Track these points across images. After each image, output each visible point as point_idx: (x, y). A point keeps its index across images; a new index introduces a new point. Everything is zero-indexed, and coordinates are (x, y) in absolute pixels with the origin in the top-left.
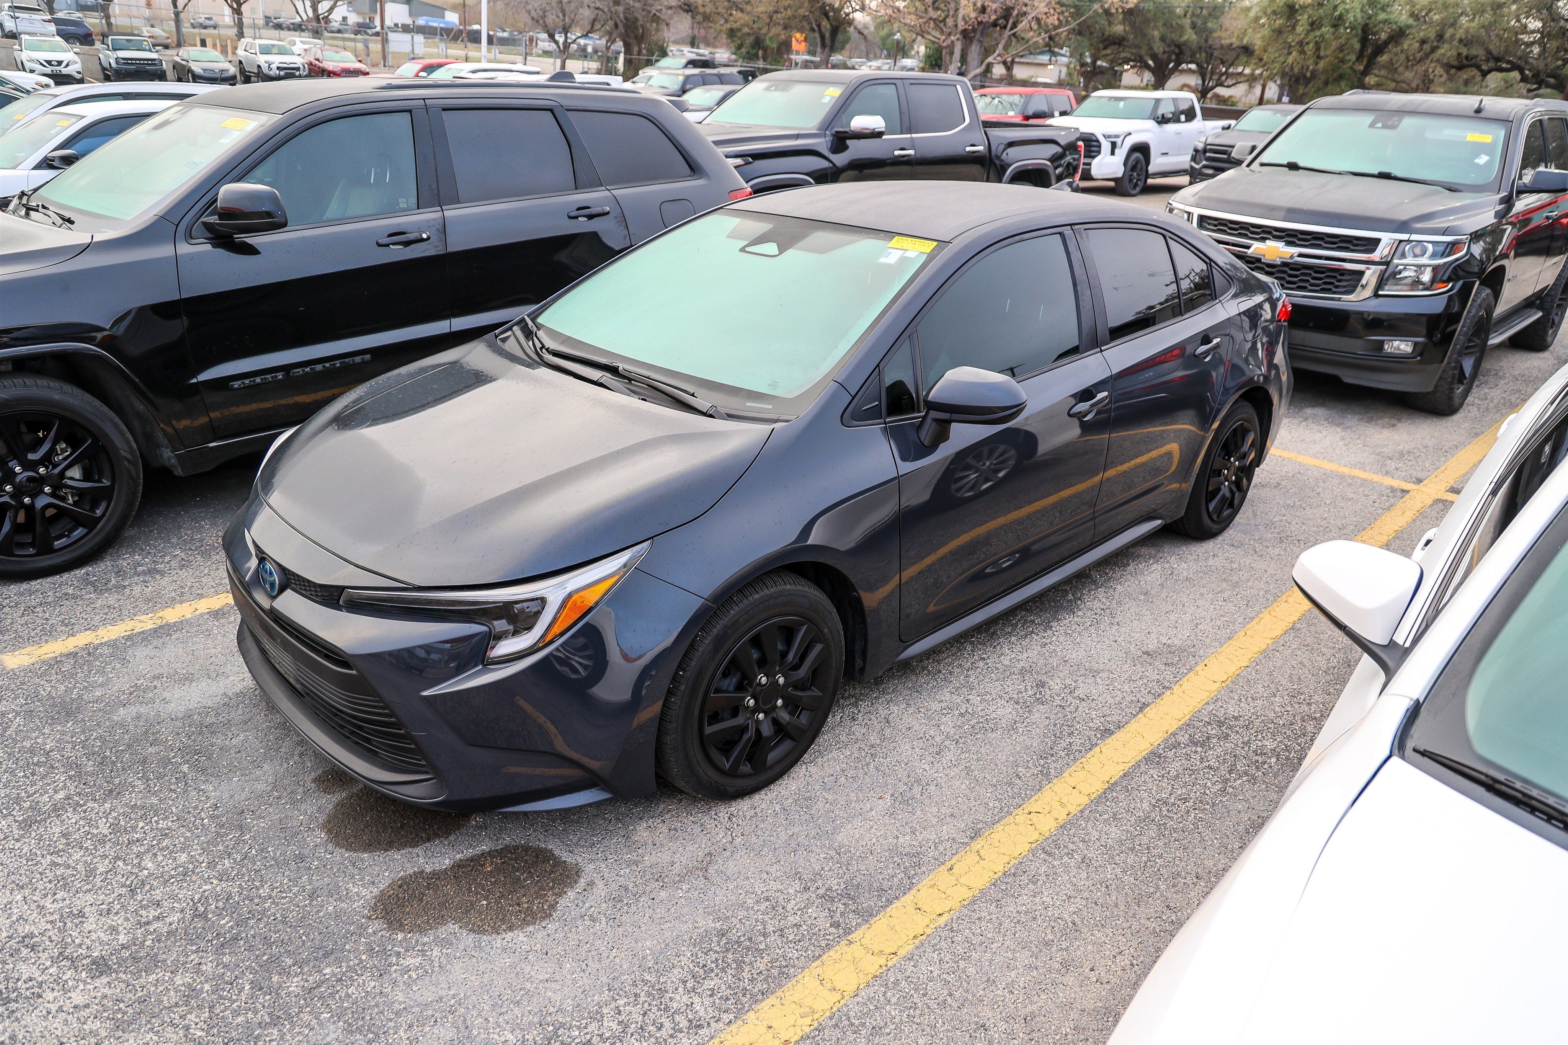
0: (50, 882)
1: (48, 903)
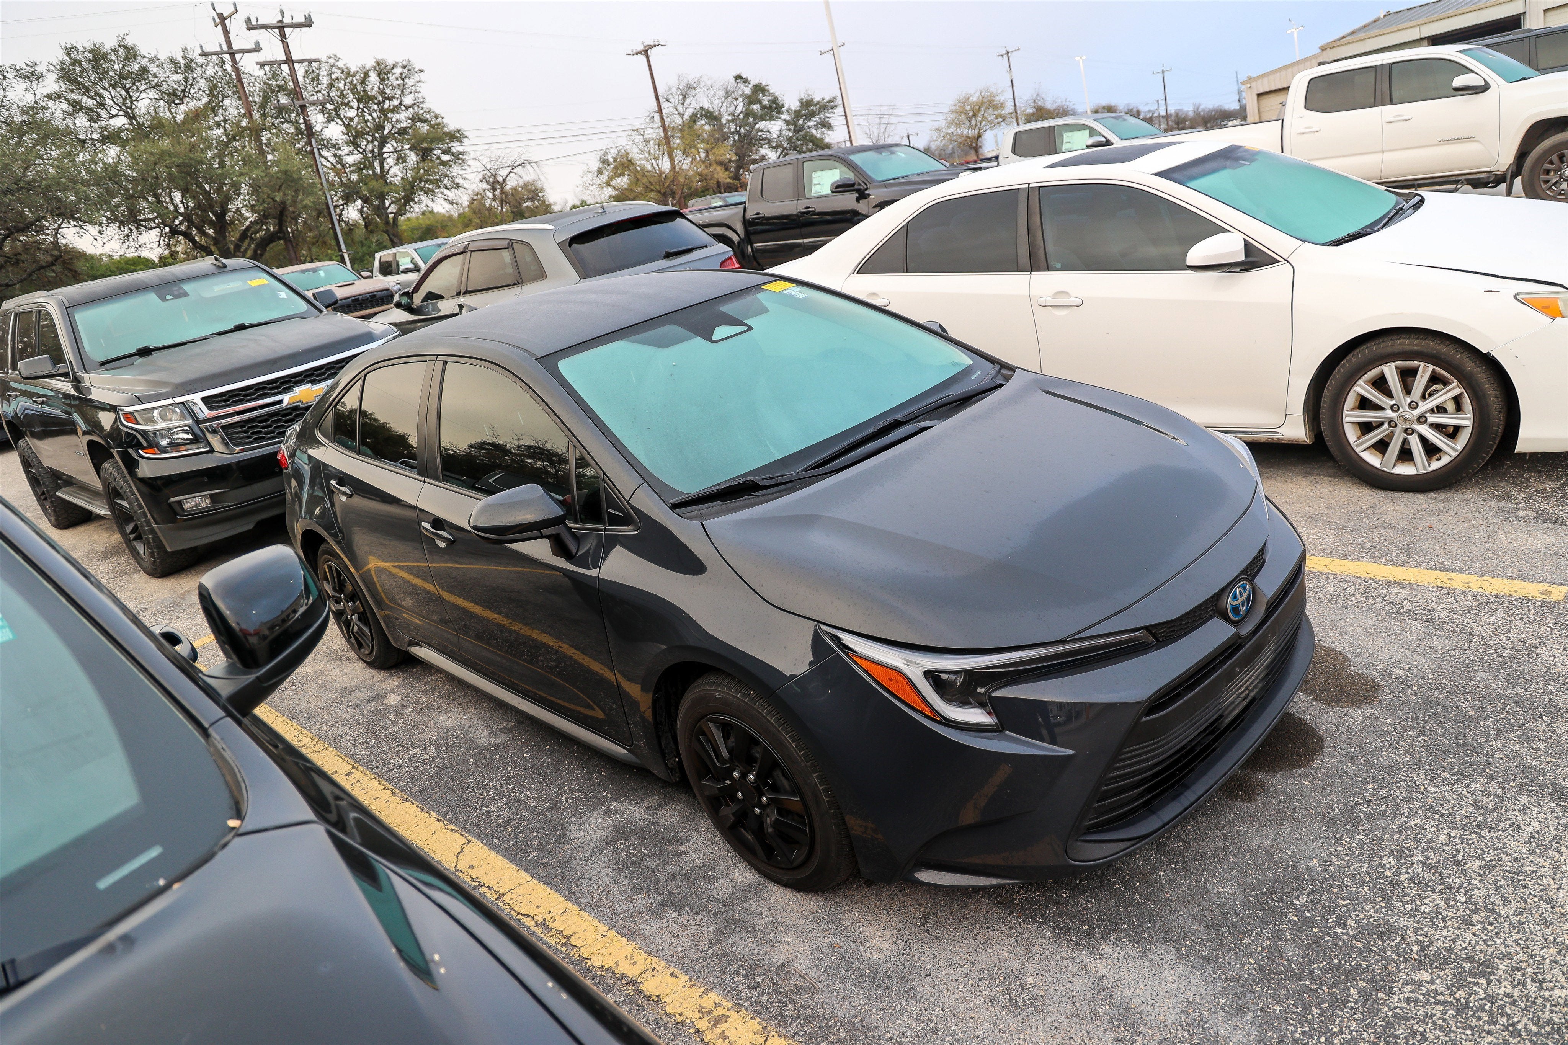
0: (1525, 887)
1: (1546, 870)
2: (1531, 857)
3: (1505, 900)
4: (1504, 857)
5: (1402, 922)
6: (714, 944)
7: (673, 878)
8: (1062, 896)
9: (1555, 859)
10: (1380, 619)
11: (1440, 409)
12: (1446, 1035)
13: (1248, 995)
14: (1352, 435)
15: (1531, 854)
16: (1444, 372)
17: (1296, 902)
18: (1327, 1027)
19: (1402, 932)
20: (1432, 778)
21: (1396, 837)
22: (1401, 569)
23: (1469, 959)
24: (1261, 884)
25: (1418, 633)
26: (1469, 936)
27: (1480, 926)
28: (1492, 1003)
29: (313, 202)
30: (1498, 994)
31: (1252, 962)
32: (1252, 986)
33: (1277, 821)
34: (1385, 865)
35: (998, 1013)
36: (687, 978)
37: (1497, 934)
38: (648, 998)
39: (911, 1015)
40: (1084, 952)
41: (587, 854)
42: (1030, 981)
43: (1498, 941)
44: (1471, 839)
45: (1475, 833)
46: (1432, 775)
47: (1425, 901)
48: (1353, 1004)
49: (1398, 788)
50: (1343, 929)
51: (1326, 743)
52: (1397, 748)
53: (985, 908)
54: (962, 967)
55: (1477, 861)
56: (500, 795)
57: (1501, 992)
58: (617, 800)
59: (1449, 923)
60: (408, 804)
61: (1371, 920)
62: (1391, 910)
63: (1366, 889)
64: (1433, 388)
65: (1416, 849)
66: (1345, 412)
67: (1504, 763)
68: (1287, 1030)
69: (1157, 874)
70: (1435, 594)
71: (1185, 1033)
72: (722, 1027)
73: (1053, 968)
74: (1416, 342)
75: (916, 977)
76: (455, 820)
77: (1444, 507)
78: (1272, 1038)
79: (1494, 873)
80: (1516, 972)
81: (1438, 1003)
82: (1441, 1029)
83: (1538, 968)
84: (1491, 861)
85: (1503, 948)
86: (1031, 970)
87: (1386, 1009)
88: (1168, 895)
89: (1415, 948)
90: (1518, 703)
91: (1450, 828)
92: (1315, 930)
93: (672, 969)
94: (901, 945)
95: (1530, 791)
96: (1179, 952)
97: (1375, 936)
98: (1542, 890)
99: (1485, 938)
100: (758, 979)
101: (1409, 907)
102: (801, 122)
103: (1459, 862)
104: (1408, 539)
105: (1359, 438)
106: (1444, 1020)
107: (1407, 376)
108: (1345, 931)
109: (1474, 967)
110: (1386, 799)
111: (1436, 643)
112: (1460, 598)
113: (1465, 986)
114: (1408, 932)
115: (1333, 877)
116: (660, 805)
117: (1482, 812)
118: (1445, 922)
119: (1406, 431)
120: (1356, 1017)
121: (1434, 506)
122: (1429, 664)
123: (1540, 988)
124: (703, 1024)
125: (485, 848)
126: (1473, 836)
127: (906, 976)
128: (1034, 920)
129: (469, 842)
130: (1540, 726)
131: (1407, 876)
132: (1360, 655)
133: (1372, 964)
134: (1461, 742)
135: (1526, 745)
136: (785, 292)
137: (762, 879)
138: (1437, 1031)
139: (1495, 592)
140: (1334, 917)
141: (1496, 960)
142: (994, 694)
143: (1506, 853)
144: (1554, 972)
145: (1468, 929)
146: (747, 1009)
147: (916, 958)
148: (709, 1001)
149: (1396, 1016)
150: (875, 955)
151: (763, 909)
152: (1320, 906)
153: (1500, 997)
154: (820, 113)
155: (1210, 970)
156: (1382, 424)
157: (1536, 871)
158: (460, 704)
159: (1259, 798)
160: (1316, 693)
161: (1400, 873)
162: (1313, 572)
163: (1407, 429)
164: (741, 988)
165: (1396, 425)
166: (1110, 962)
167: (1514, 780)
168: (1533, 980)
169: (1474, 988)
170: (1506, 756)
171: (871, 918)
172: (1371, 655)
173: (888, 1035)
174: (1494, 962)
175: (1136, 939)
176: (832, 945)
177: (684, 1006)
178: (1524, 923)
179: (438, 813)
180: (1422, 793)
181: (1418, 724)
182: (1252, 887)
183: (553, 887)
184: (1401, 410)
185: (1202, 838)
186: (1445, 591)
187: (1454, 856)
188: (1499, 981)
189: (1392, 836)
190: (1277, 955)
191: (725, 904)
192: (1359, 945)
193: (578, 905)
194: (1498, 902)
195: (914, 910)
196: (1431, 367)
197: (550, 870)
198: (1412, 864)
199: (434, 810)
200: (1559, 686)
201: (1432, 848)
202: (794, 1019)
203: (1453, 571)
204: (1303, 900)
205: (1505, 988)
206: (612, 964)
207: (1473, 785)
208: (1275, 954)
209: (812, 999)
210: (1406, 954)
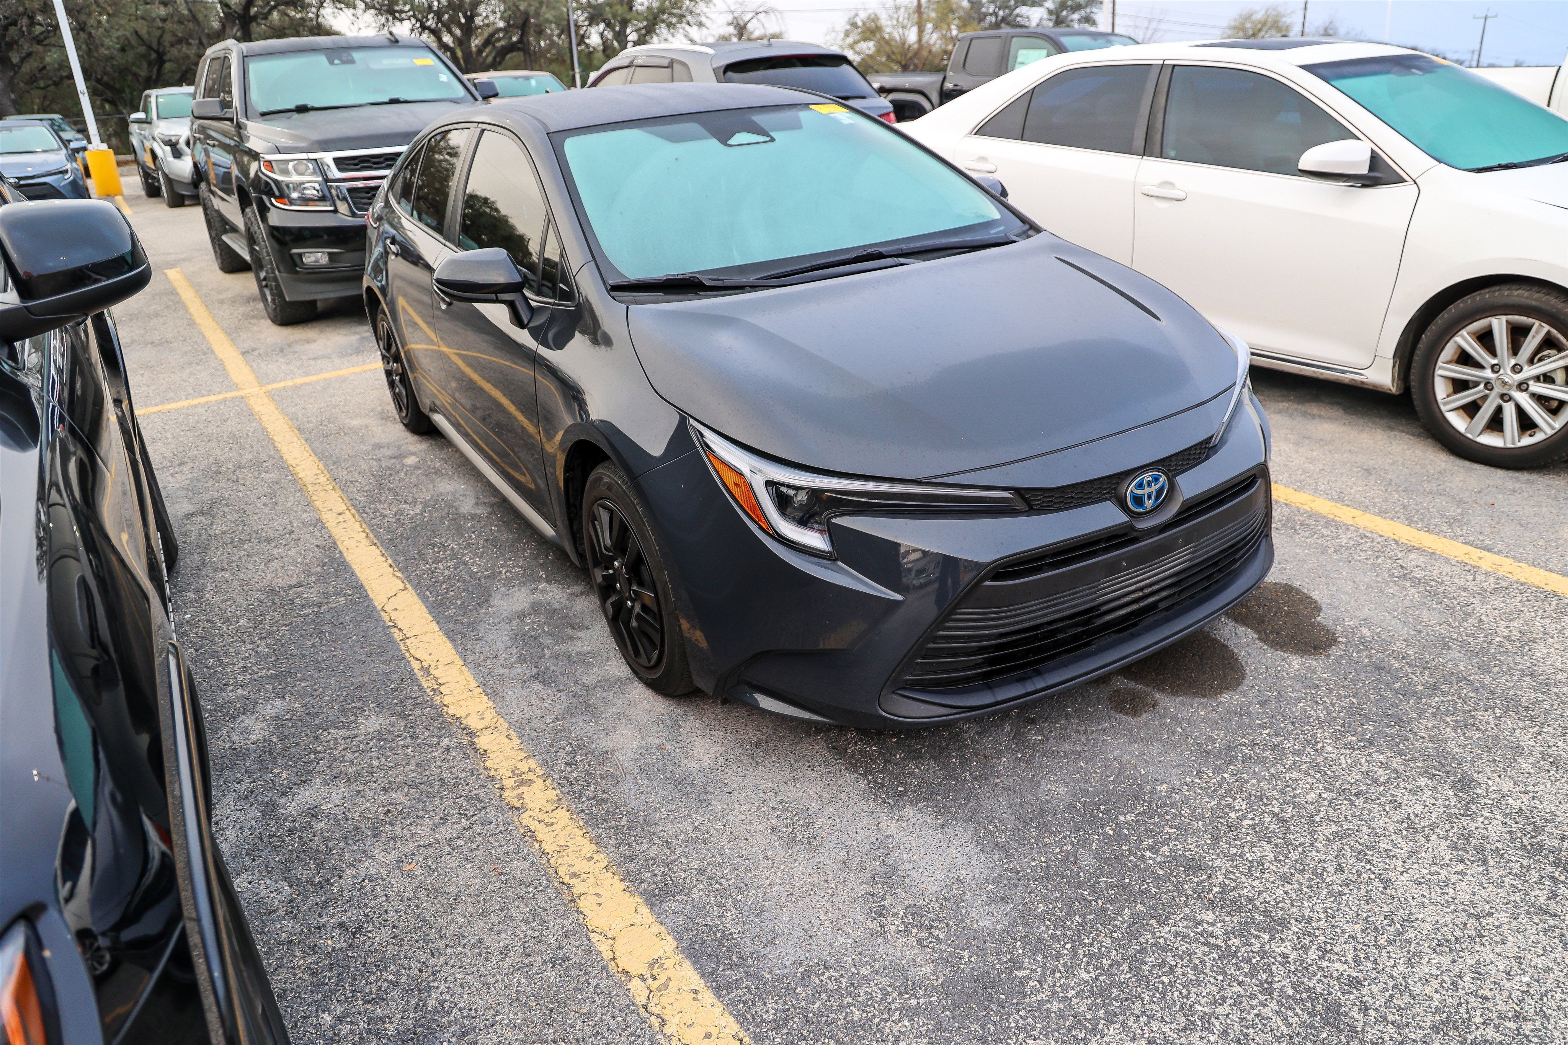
0: (1368, 862)
1: (1401, 852)
2: (1394, 837)
3: (1339, 869)
4: (1365, 829)
5: (1218, 863)
6: (558, 720)
7: (556, 657)
8: (895, 756)
9: (1418, 844)
10: (1379, 579)
11: (1547, 378)
12: (1195, 975)
13: (1020, 888)
14: (1441, 390)
15: (1395, 833)
16: (1560, 336)
17: (1122, 818)
18: (1079, 937)
19: (1212, 871)
20: (1338, 738)
21: (1262, 784)
22: (1434, 537)
23: (1266, 913)
24: (1097, 793)
25: (1412, 601)
26: (1279, 892)
27: (1296, 886)
28: (1262, 958)
29: (555, 17)
30: (1274, 951)
31: (1043, 859)
32: (1029, 881)
33: (1148, 741)
34: (1234, 807)
35: (773, 841)
36: (519, 741)
37: (1310, 897)
38: (476, 750)
39: (692, 823)
40: (885, 811)
41: (497, 620)
42: (819, 822)
43: (1306, 904)
44: (1341, 804)
45: (1350, 800)
46: (1337, 737)
47: (1255, 849)
48: (1118, 923)
49: (1295, 739)
50: (1153, 854)
51: (1246, 681)
52: (1317, 703)
53: (817, 748)
54: (765, 794)
55: (1333, 826)
56: (454, 555)
57: (1278, 951)
58: (548, 581)
59: (1266, 875)
60: (374, 547)
61: (1187, 854)
62: (1214, 849)
63: (1200, 823)
64: (1545, 353)
65: (1277, 800)
66: (1439, 364)
67: (1423, 742)
68: (1038, 928)
69: (999, 758)
70: (1455, 568)
71: (937, 905)
72: (524, 789)
73: (847, 816)
74: (1537, 296)
75: (717, 791)
76: (404, 569)
77: (1520, 488)
78: (1018, 931)
79: (1344, 841)
80: (1306, 937)
81: (1208, 944)
82: (1194, 968)
83: (1332, 938)
84: (1349, 829)
85: (1307, 913)
86: (827, 813)
87: (1150, 936)
88: (998, 781)
89: (1216, 889)
90: (1476, 690)
91: (1325, 789)
92: (1124, 847)
93: (511, 732)
94: (721, 760)
95: (1434, 775)
96: (976, 833)
97: (1182, 869)
98: (1385, 869)
99: (1294, 898)
100: (578, 758)
101: (1234, 851)
102: (1064, 13)
103: (1314, 822)
104: (1459, 511)
105: (1448, 396)
106: (1202, 961)
107: (1518, 334)
108: (1154, 856)
109: (1266, 921)
110: (1275, 747)
111: (1425, 614)
112: (1479, 578)
113: (1244, 936)
114: (1218, 873)
115: (1173, 805)
116: (582, 594)
117: (1369, 782)
118: (1262, 872)
119: (1502, 396)
120: (1115, 935)
121: (1510, 484)
122: (1404, 632)
123: (1321, 958)
124: (508, 783)
125: (416, 597)
126: (1345, 802)
127: (709, 788)
128: (856, 771)
129: (406, 589)
130: (1488, 716)
131: (1251, 822)
132: (1335, 608)
133: (1163, 892)
134: (1390, 712)
135: (1459, 731)
136: (832, 115)
137: (632, 676)
138: (1189, 969)
139: (1523, 580)
140: (1151, 841)
141: (1293, 921)
142: (834, 520)
143: (1369, 826)
144: (1347, 947)
145: (1283, 886)
146: (553, 780)
147: (727, 776)
148: (523, 767)
149: (1156, 944)
150: (693, 764)
151: (618, 702)
152: (1143, 828)
153: (1274, 955)
154: (1086, 6)
155: (996, 857)
156: (1477, 384)
157: (1390, 851)
158: (464, 475)
159: (1144, 715)
160: (1266, 633)
161: (1245, 818)
162: (1336, 521)
163: (1506, 394)
164: (559, 761)
165: (1492, 389)
166: (904, 825)
167: (1423, 761)
168: (1319, 949)
169: (1253, 940)
170: (1430, 736)
171: (708, 732)
172: (1346, 611)
173: (662, 834)
174: (1289, 922)
175: (942, 811)
176: (660, 747)
177: (502, 764)
178: (1345, 895)
179: (395, 561)
180: (1317, 750)
181: (1355, 685)
182: (1085, 792)
183: (453, 641)
184: (1502, 371)
185: (1064, 738)
186: (1467, 568)
187: (1312, 816)
188: (1283, 941)
189: (1259, 781)
190: (1072, 860)
191: (587, 688)
192: (1161, 872)
193: (465, 660)
194: (1331, 868)
195: (750, 735)
196: (1547, 328)
197: (459, 627)
198: (1264, 812)
199: (391, 557)
200: (1535, 684)
201: (1294, 803)
202: (588, 799)
203: (1489, 550)
204: (1129, 817)
205: (1286, 948)
206: (463, 715)
207: (1375, 756)
208: (1071, 858)
209: (614, 786)
210: (1203, 892)
